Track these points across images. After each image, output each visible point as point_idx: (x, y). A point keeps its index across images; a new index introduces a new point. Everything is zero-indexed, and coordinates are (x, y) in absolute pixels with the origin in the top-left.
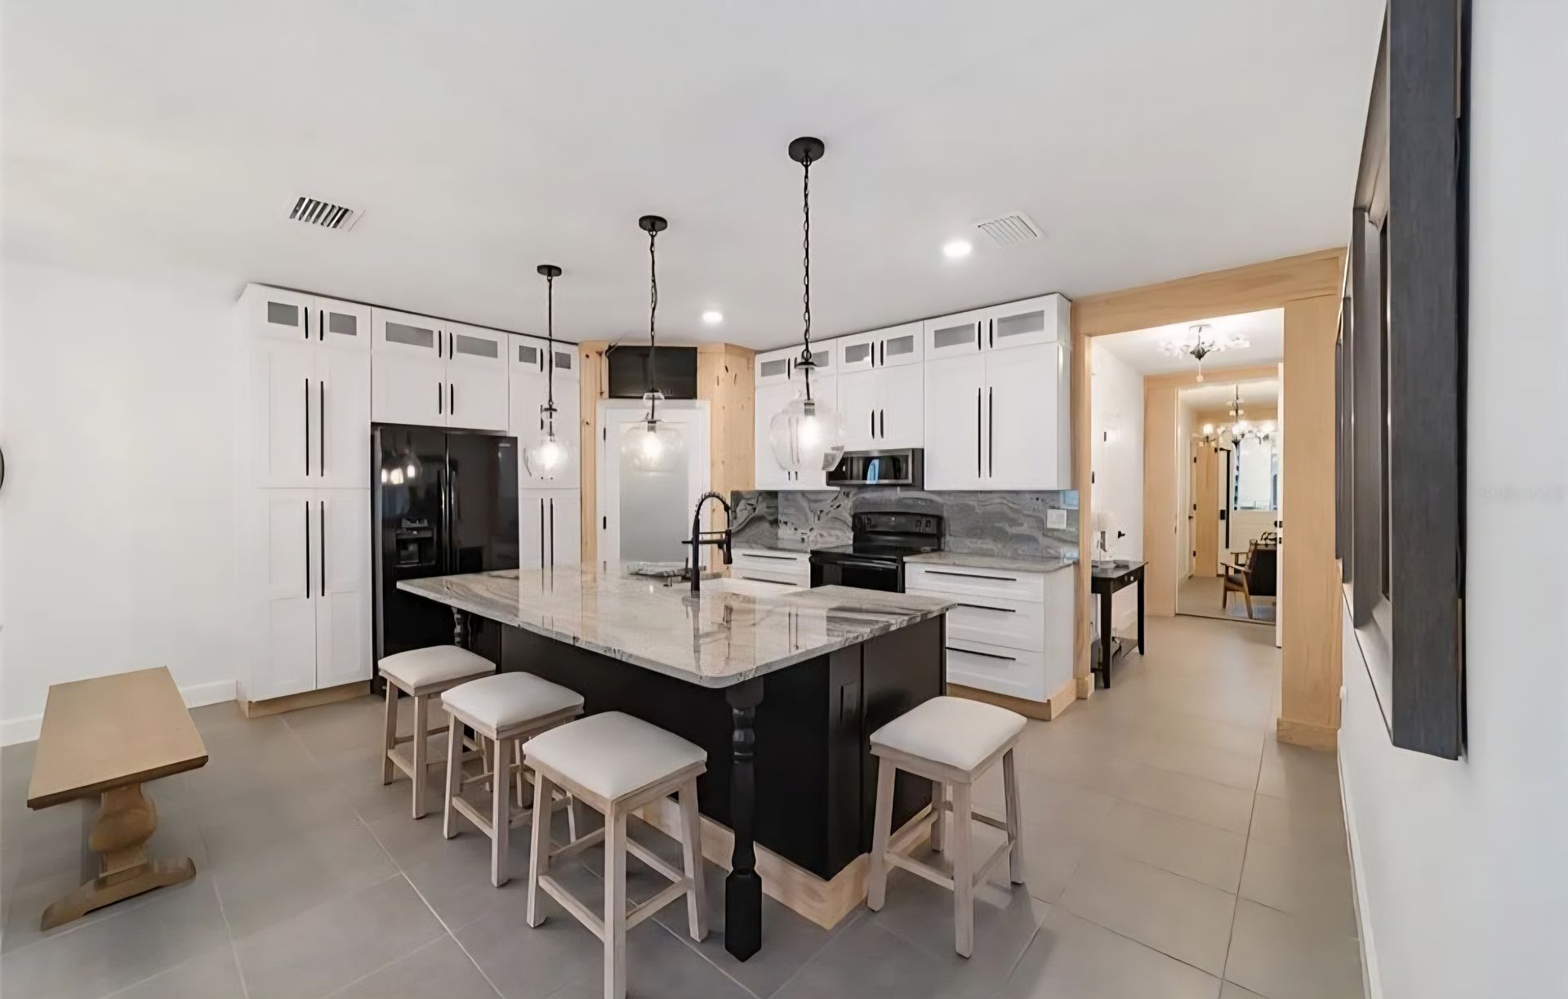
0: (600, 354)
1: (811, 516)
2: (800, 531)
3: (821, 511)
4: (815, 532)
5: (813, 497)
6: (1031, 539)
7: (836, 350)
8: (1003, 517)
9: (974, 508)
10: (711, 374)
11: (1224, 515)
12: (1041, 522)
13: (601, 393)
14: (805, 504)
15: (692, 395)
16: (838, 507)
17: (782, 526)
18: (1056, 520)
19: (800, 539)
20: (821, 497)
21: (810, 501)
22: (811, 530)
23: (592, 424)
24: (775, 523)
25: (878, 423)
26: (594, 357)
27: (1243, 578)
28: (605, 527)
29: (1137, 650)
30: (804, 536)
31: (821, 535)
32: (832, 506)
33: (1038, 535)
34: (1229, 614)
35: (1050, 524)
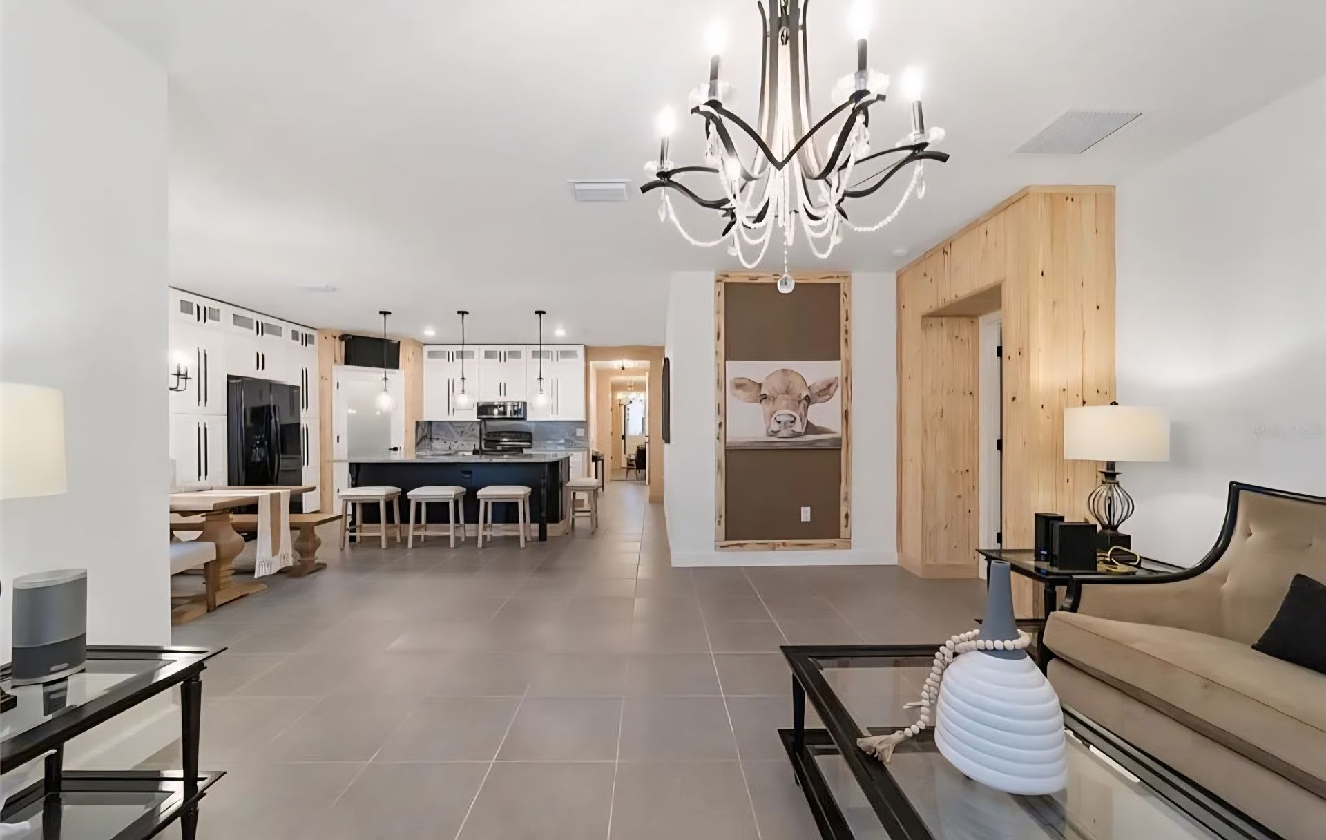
0: (335, 337)
1: (455, 434)
2: (448, 443)
3: (462, 432)
4: (458, 443)
5: (456, 425)
6: (570, 441)
7: (479, 352)
10: (405, 355)
11: (624, 437)
12: (574, 434)
13: (335, 361)
14: (451, 428)
15: (397, 367)
16: (473, 429)
17: (435, 441)
19: (447, 447)
20: (463, 424)
21: (454, 427)
22: (456, 442)
23: (329, 379)
24: (431, 439)
25: (503, 389)
26: (330, 338)
27: (634, 463)
28: (338, 441)
29: (601, 489)
30: (451, 446)
31: (463, 445)
32: (469, 429)
33: (573, 438)
34: (629, 479)
35: (578, 434)
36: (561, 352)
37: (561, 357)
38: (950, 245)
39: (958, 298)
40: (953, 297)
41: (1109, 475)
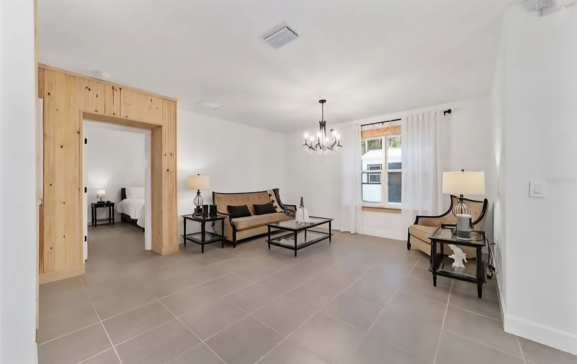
38: (120, 89)
39: (128, 118)
40: (123, 116)
41: (198, 193)
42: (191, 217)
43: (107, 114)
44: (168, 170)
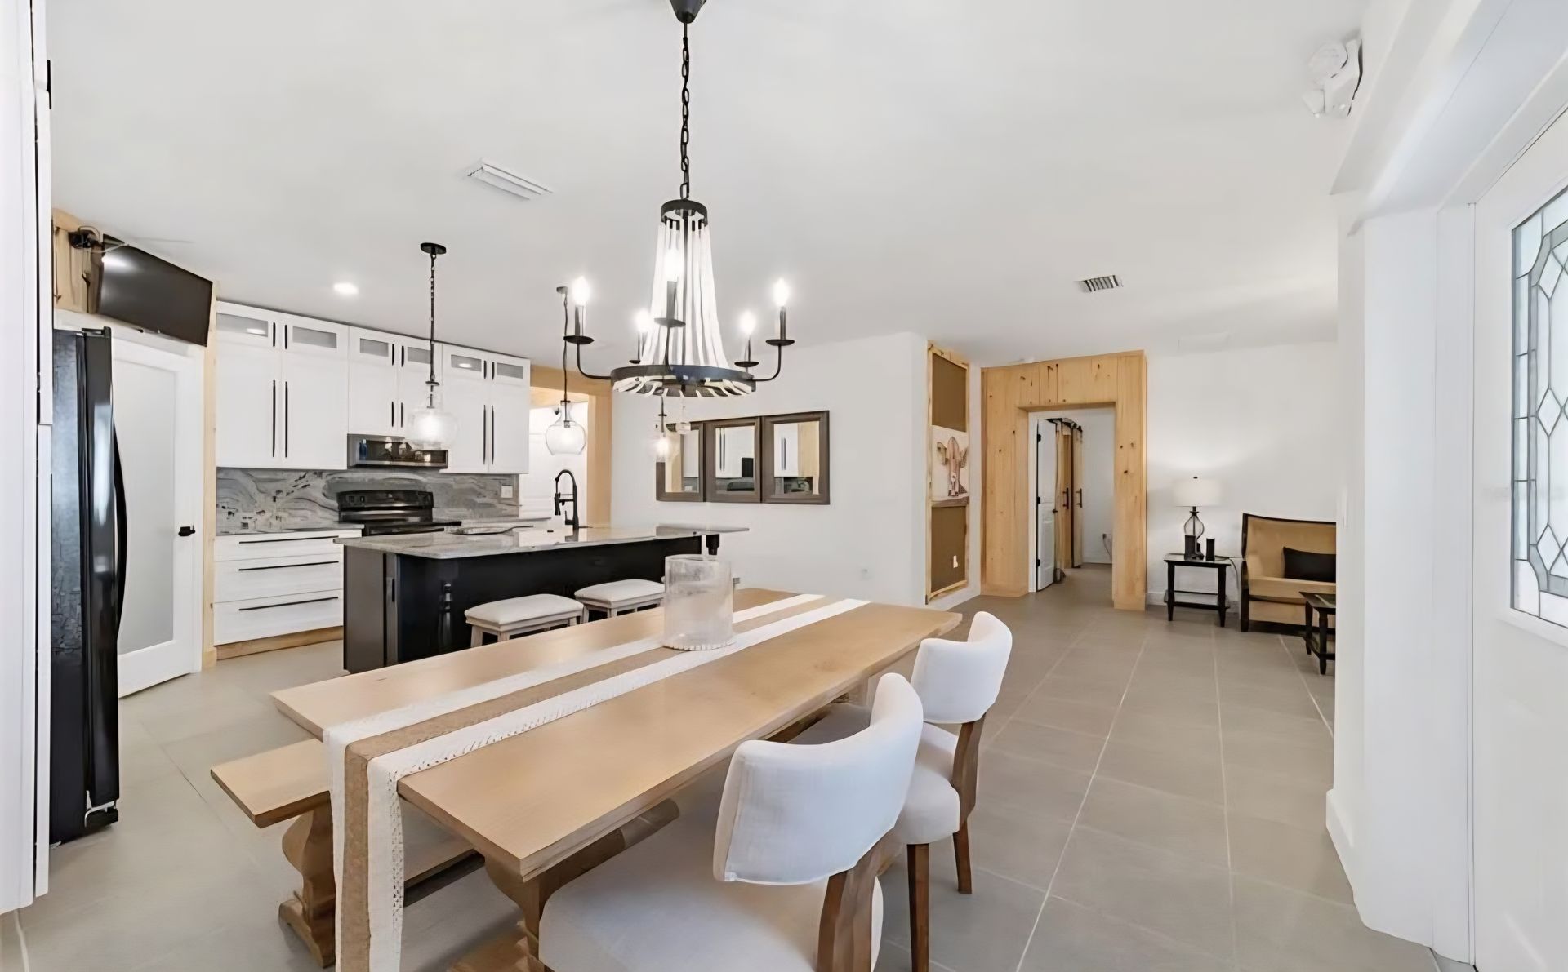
1: (260, 498)
2: (239, 515)
3: (279, 492)
4: (268, 515)
6: (490, 505)
8: (473, 491)
9: (451, 486)
12: (497, 494)
16: (305, 486)
18: (506, 492)
19: (240, 525)
20: (280, 476)
21: (257, 481)
25: (398, 414)
30: (245, 521)
32: (295, 486)
33: (494, 501)
35: (503, 495)
36: (498, 364)
37: (498, 373)
38: (1057, 365)
39: (1067, 402)
40: (1060, 401)
41: (1194, 513)
42: (1181, 559)
43: (1043, 404)
44: (1126, 472)
